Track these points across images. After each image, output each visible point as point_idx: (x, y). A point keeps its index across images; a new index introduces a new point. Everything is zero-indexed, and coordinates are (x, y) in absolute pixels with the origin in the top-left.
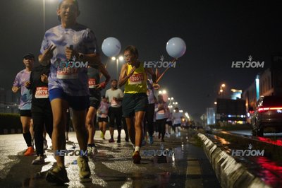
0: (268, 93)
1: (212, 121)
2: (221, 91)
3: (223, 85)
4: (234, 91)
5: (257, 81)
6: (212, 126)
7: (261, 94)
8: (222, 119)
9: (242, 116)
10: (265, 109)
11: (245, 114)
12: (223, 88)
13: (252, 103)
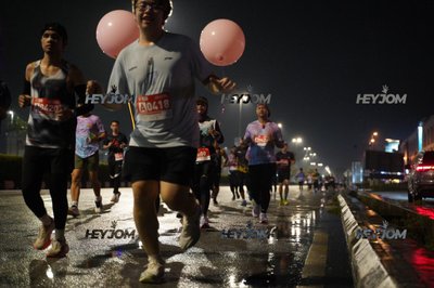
1: (358, 178)
2: (373, 141)
3: (375, 134)
4: (389, 140)
5: (420, 129)
6: (358, 185)
7: (424, 145)
8: (372, 176)
9: (399, 174)
10: (426, 168)
11: (402, 171)
12: (375, 137)
13: (412, 157)
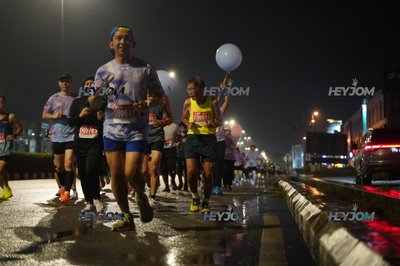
0: (380, 124)
1: (299, 163)
2: (313, 121)
3: (316, 114)
4: (331, 121)
5: (364, 108)
6: (299, 171)
7: (369, 126)
8: (313, 161)
9: (342, 157)
10: (374, 147)
11: (346, 153)
12: (315, 118)
13: (357, 139)
